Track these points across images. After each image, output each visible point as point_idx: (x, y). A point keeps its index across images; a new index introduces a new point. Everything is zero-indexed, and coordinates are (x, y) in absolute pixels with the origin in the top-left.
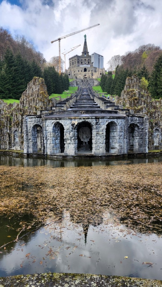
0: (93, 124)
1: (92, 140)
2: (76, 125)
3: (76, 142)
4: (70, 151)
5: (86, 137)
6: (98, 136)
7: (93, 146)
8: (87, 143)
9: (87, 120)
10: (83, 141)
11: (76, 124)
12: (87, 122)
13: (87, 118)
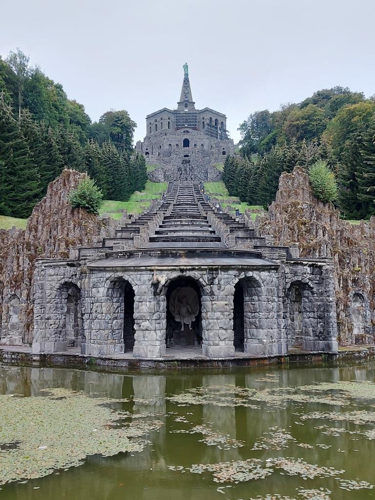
0: (204, 283)
1: (202, 320)
3: (161, 325)
4: (147, 348)
5: (188, 311)
7: (205, 335)
8: (190, 326)
9: (188, 274)
11: (163, 282)
12: (189, 277)
13: (188, 267)
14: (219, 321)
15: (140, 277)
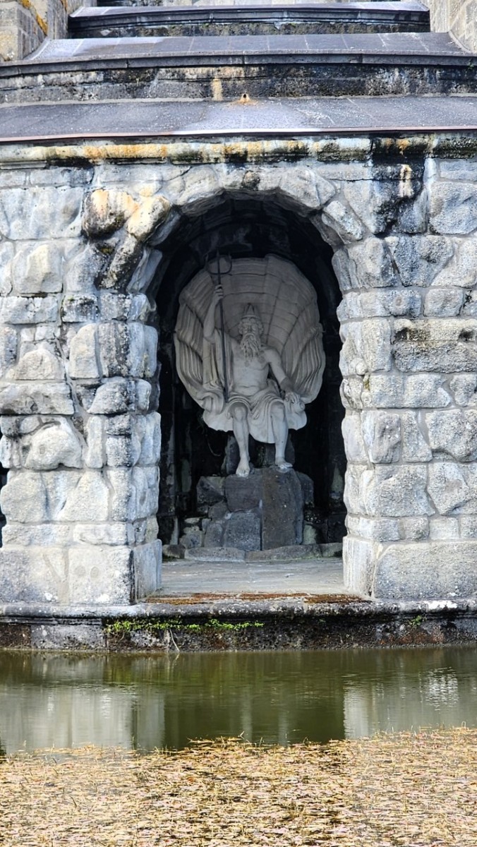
0: (353, 229)
1: (341, 413)
2: (145, 242)
3: (136, 441)
4: (66, 557)
5: (271, 375)
6: (408, 372)
7: (357, 493)
8: (280, 453)
9: (270, 178)
10: (224, 437)
11: (141, 222)
12: (276, 195)
13: (270, 146)
14: (430, 417)
15: (23, 199)
